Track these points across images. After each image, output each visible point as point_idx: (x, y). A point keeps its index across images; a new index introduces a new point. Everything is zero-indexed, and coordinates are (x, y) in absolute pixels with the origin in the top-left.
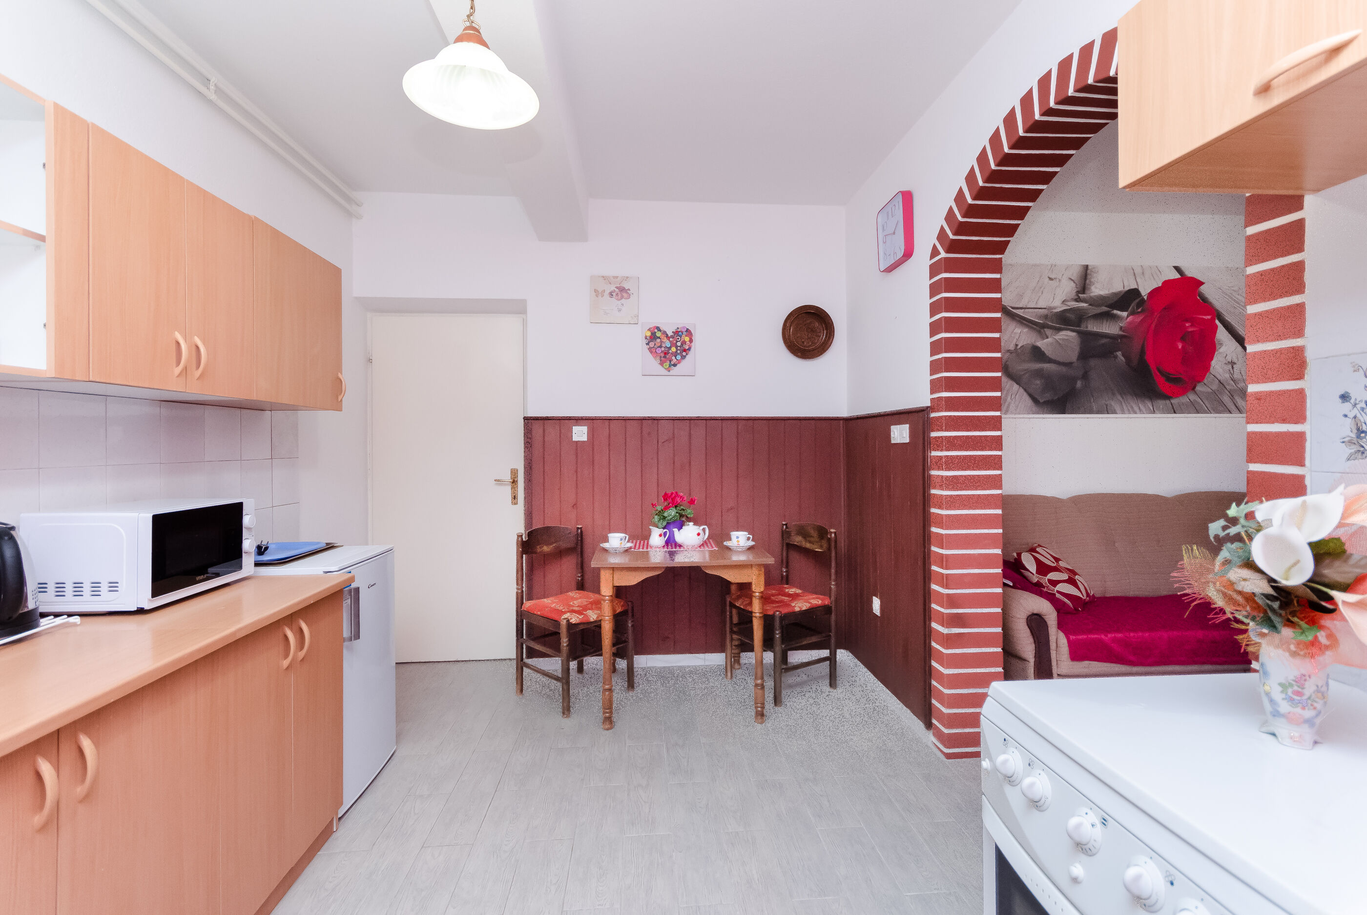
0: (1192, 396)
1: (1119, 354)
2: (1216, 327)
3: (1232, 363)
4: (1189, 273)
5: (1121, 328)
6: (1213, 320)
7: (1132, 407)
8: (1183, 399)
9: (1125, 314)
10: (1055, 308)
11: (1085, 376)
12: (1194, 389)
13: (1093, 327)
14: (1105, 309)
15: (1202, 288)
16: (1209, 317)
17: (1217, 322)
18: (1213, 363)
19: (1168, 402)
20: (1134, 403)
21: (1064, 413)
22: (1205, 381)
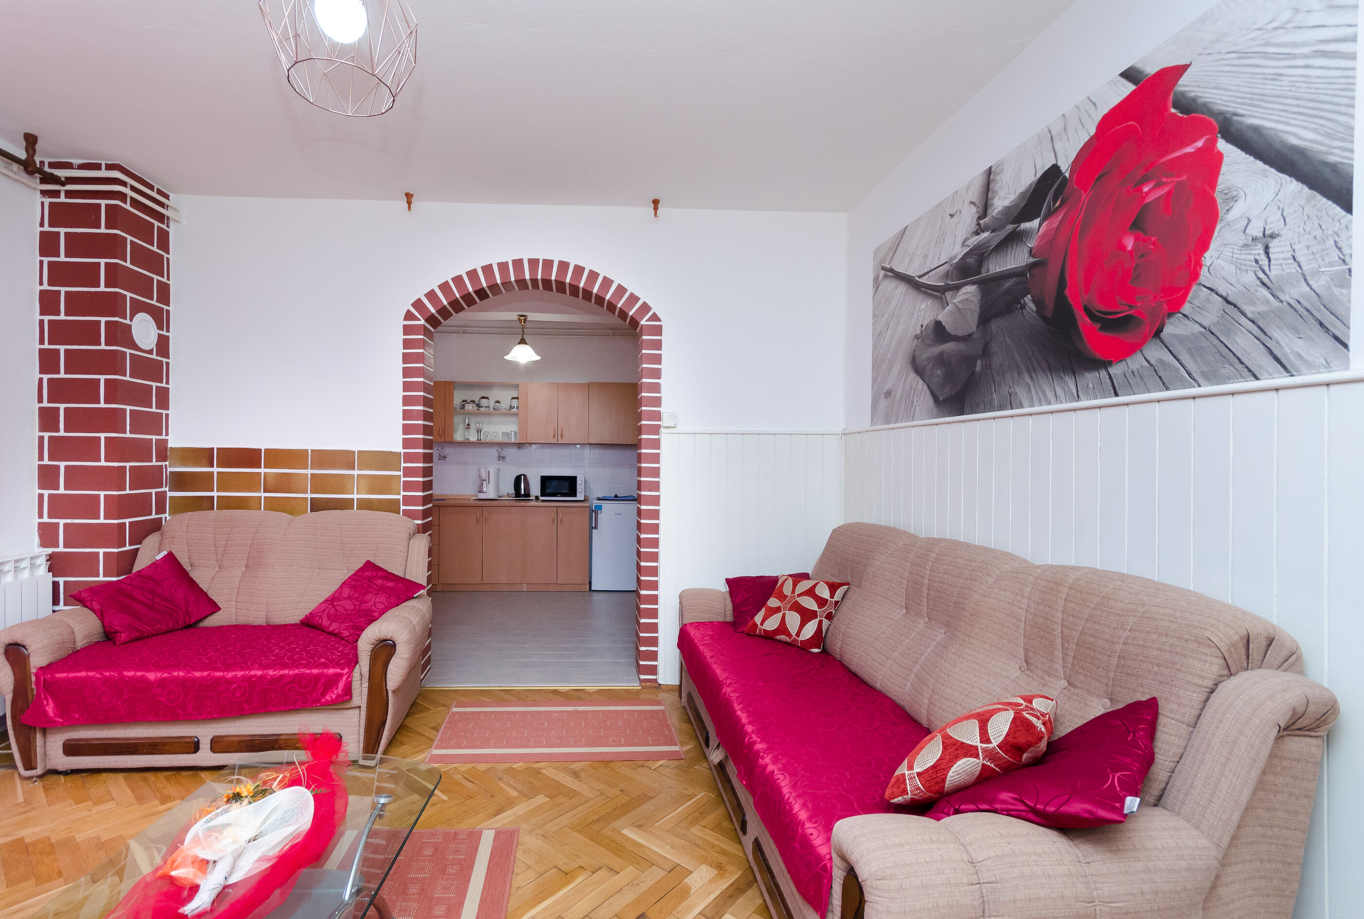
0: (1153, 352)
1: (1028, 299)
2: (1220, 156)
3: (1267, 239)
4: (1151, 70)
5: (1031, 253)
6: (1211, 146)
7: (1045, 395)
8: (1135, 362)
9: (1036, 223)
10: (955, 257)
11: (986, 353)
12: (1157, 334)
13: (996, 266)
14: (1010, 227)
15: (1186, 84)
16: (1200, 144)
17: (1222, 145)
18: (1208, 258)
19: (1103, 373)
20: (1045, 383)
21: (962, 413)
22: (1186, 308)
